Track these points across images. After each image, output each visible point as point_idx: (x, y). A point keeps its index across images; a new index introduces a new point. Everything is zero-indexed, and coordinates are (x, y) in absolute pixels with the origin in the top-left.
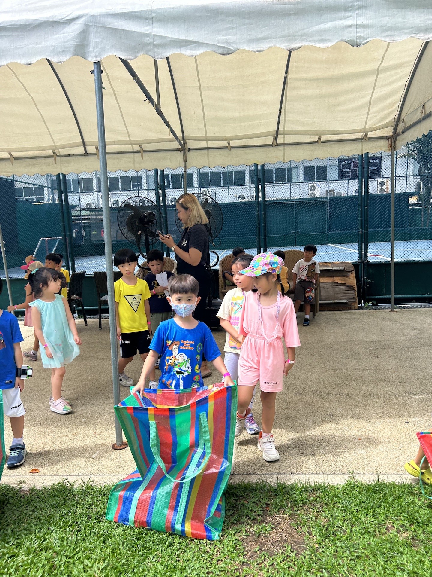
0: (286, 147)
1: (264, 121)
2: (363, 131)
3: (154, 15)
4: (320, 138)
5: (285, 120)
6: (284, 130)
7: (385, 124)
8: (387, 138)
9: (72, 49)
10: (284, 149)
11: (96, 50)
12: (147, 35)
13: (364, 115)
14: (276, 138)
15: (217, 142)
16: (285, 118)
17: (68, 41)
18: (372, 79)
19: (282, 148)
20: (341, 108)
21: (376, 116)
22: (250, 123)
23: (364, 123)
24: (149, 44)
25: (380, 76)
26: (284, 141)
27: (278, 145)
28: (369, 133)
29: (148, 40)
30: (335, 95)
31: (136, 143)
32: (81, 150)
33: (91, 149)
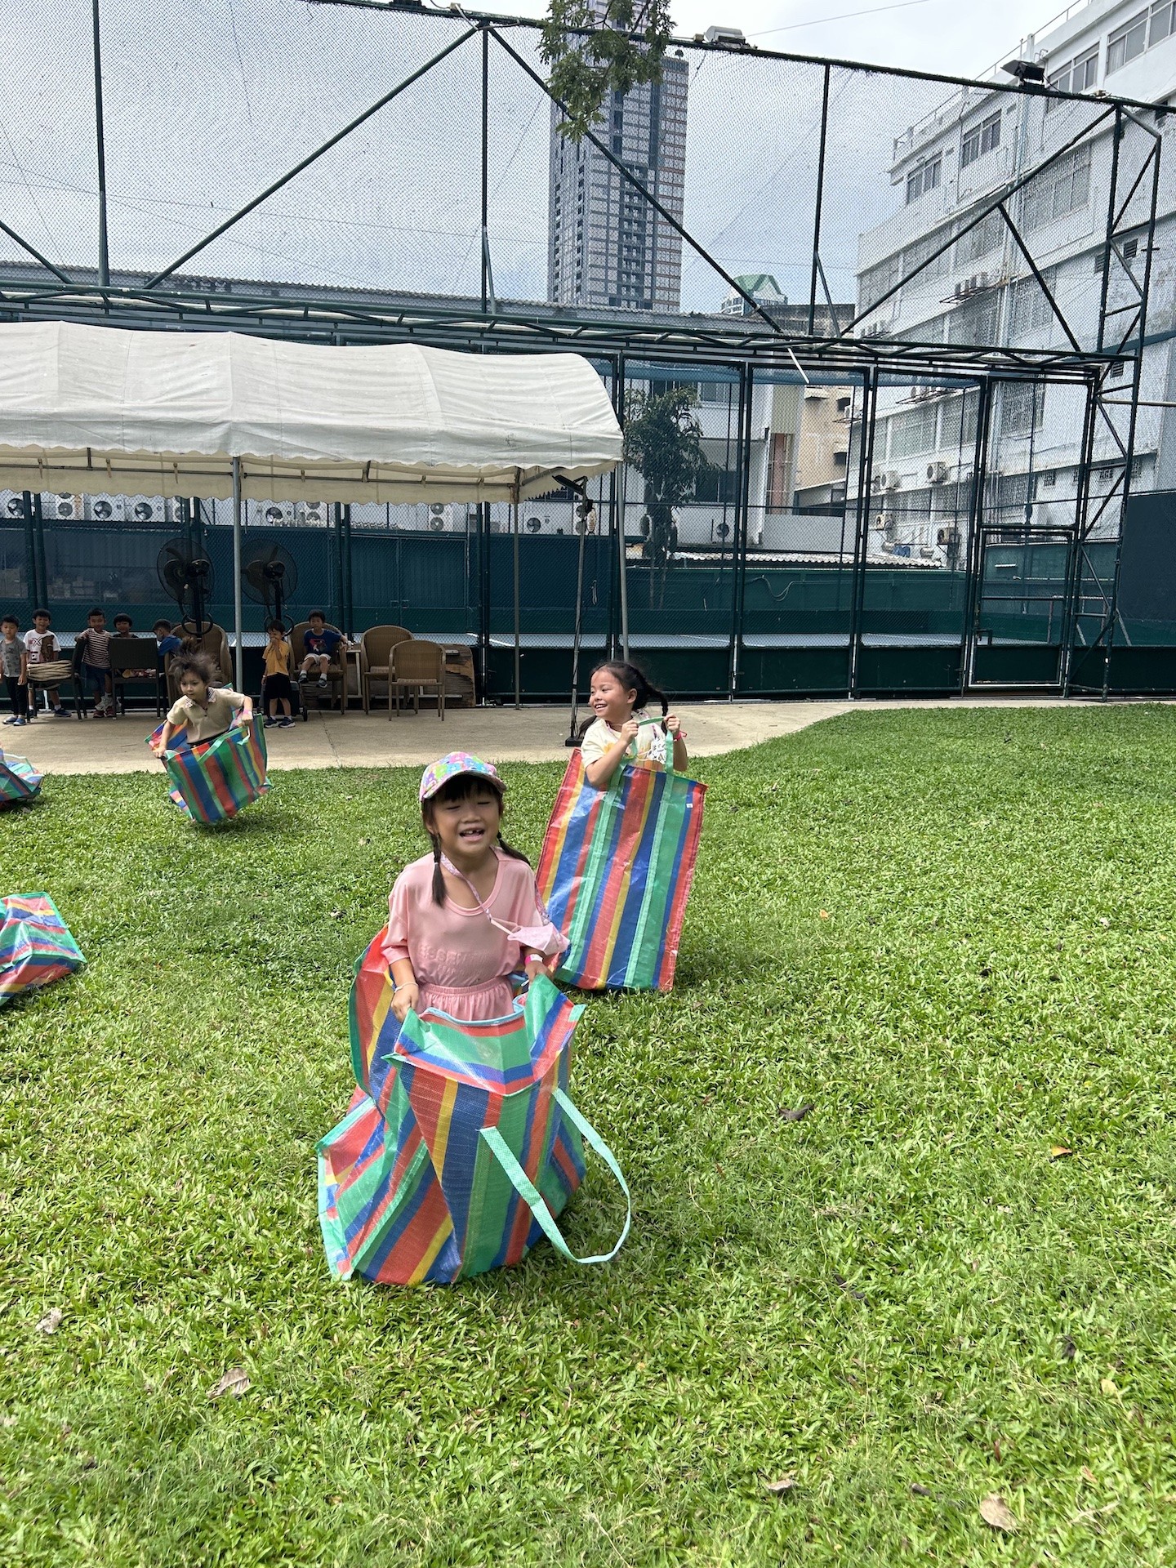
0: (380, 484)
2: (477, 474)
3: (281, 427)
4: (424, 479)
6: (378, 464)
7: (503, 470)
8: (509, 486)
10: (378, 487)
12: (278, 442)
14: (367, 473)
15: (287, 470)
17: (214, 439)
19: (375, 484)
23: (478, 466)
26: (376, 476)
27: (369, 481)
28: (487, 478)
31: (168, 460)
32: (83, 462)
33: (97, 462)
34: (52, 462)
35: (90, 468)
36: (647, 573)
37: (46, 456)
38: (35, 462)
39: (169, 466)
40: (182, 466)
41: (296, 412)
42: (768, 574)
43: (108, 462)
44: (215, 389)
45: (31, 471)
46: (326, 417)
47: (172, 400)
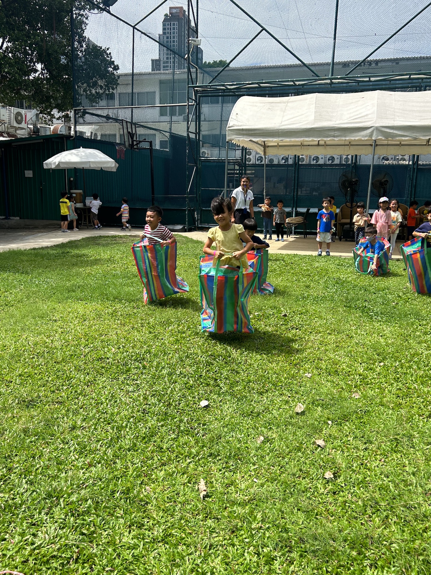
3: (395, 127)
14: (428, 141)
15: (394, 142)
17: (367, 134)
29: (392, 134)
32: (316, 143)
35: (318, 145)
37: (304, 142)
39: (348, 143)
40: (351, 143)
41: (401, 121)
43: (325, 143)
44: (370, 114)
45: (298, 148)
46: (413, 122)
47: (353, 120)
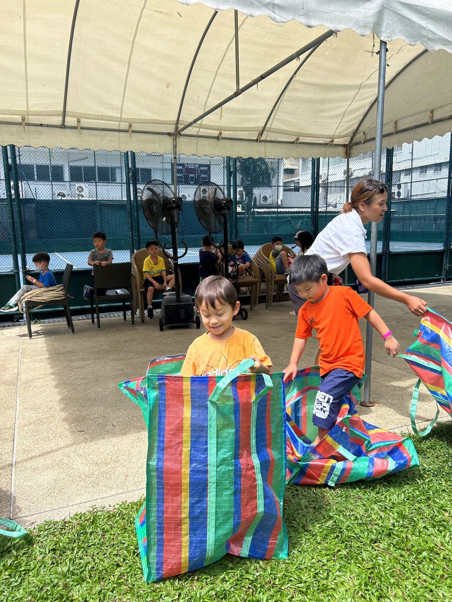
0: (267, 144)
1: (257, 116)
2: (331, 137)
3: (429, 12)
4: (298, 139)
5: (274, 118)
6: (270, 127)
7: (346, 134)
8: (345, 146)
9: (372, 26)
10: (265, 146)
11: (388, 31)
12: (424, 28)
13: (337, 123)
14: (261, 134)
15: (209, 131)
16: (275, 116)
17: (368, 17)
18: (354, 92)
19: (263, 144)
20: (324, 114)
21: (344, 126)
22: (245, 116)
23: (335, 130)
24: (425, 37)
25: (361, 91)
26: (266, 138)
27: (261, 141)
28: (335, 140)
29: (424, 33)
30: (323, 102)
31: (125, 121)
32: (58, 120)
33: (71, 121)
34: (32, 119)
35: (63, 126)
36: (243, 218)
37: (28, 114)
38: (18, 118)
39: (124, 126)
40: (136, 127)
42: (291, 217)
43: (79, 121)
45: (14, 128)
